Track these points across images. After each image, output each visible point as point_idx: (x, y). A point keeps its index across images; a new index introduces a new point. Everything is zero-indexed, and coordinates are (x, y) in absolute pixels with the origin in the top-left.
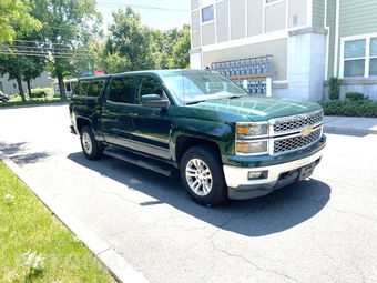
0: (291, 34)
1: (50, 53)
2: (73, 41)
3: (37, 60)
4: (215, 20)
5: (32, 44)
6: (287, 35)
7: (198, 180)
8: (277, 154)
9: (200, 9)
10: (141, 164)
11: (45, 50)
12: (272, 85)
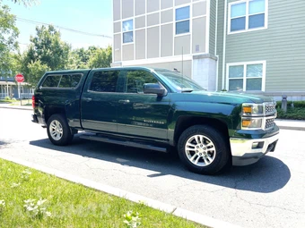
0: (194, 57)
4: (134, 43)
6: (191, 58)
7: (197, 154)
8: (267, 129)
9: (122, 33)
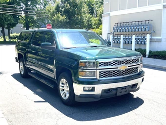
1: (23, 12)
2: (37, 6)
3: (15, 17)
5: (12, 7)
7: (65, 91)
8: (101, 79)
10: (42, 81)
11: (20, 11)
12: (150, 39)
